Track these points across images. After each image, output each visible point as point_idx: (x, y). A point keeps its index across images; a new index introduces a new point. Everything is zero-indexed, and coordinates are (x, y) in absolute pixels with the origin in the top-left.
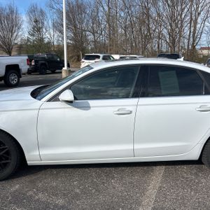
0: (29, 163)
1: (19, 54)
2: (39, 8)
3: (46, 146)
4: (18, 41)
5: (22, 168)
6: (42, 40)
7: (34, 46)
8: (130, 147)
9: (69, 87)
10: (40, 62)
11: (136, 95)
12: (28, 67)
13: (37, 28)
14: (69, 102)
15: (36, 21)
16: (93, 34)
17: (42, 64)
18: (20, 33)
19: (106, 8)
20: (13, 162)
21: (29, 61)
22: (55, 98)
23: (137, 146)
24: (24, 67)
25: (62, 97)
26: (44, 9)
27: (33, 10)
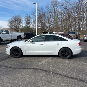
0: (23, 54)
1: (21, 32)
2: (29, 15)
3: (27, 51)
4: (21, 27)
5: (22, 56)
6: (29, 27)
7: (27, 29)
8: (43, 51)
9: (31, 39)
10: (28, 35)
11: (44, 41)
12: (24, 36)
13: (28, 23)
14: (31, 42)
15: (28, 20)
16: (49, 24)
17: (29, 36)
18: (22, 25)
19: (54, 15)
20: (20, 54)
21: (25, 34)
22: (29, 42)
23: (44, 51)
24: (23, 37)
25: (30, 41)
26: (30, 16)
27: (27, 16)
